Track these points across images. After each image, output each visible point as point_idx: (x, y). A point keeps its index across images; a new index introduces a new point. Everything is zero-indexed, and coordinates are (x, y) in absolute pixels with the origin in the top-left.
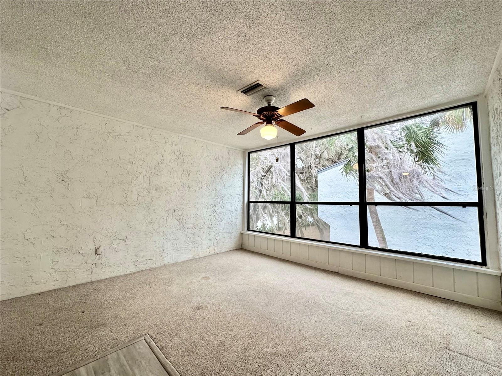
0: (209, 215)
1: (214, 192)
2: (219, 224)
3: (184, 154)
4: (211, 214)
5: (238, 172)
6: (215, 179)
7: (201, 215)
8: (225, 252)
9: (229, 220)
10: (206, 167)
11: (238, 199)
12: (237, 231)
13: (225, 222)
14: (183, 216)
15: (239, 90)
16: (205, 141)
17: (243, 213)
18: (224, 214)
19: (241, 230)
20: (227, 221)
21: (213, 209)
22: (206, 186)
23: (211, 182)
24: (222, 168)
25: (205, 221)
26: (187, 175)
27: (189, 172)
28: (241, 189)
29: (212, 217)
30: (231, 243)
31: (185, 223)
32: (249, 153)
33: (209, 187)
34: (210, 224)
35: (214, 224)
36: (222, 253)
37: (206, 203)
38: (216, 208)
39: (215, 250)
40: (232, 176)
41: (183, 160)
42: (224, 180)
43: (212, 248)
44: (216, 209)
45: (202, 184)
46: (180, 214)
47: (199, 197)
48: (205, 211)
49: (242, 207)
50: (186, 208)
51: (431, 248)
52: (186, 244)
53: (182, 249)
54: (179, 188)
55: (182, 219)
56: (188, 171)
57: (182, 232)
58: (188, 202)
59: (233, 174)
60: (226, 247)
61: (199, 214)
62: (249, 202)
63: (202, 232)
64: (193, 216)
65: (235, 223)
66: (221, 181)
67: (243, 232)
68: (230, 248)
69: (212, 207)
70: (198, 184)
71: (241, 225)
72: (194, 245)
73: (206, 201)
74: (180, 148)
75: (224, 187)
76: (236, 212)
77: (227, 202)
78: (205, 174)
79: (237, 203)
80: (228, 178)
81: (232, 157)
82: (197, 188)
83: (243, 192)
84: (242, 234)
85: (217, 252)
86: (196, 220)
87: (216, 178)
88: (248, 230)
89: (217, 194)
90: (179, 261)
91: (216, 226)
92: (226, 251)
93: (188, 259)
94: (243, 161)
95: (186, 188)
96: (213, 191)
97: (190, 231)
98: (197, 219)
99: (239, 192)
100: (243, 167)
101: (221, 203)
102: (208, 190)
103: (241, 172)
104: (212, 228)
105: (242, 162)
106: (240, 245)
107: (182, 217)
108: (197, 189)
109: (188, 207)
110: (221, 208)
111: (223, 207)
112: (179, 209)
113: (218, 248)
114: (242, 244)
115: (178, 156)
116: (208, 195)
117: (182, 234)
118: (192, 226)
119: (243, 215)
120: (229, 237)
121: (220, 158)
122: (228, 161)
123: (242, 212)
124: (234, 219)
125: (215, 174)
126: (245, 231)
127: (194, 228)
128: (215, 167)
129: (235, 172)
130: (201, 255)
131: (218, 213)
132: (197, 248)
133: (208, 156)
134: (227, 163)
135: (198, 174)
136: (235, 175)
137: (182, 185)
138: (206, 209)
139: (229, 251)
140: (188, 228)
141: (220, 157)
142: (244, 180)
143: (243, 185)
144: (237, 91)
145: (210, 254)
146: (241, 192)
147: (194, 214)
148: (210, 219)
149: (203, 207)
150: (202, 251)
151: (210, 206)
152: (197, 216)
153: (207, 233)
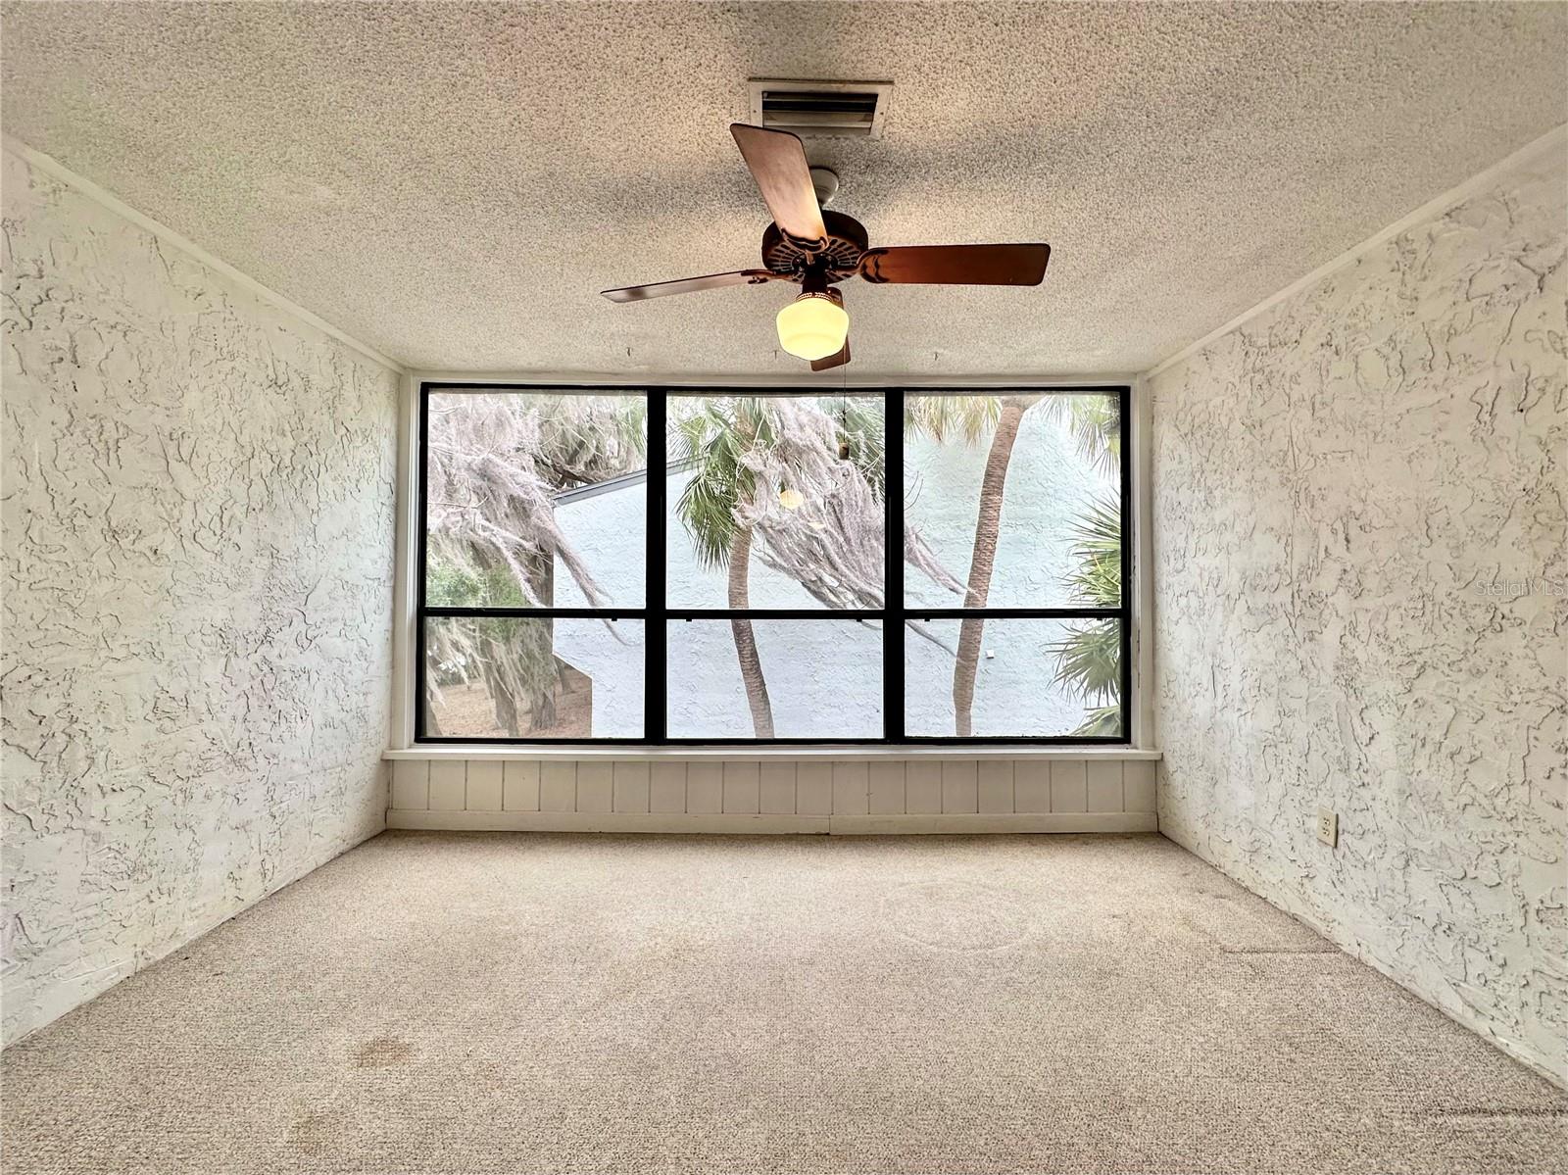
0: (235, 692)
1: (266, 562)
2: (287, 735)
3: (72, 308)
4: (246, 686)
5: (376, 466)
6: (271, 493)
7: (192, 698)
8: (316, 869)
9: (333, 706)
10: (220, 421)
11: (373, 599)
12: (369, 755)
13: (318, 719)
14: (73, 720)
15: (760, 79)
16: (217, 263)
17: (394, 665)
18: (314, 676)
19: (384, 744)
20: (324, 714)
21: (256, 657)
22: (218, 532)
23: (249, 510)
24: (306, 438)
25: (214, 729)
26: (100, 447)
27: (110, 433)
28: (387, 550)
29: (253, 701)
30: (343, 820)
31: (84, 765)
32: (426, 389)
33: (236, 538)
34: (245, 744)
35: (265, 738)
36: (306, 877)
37: (220, 624)
38: (276, 652)
39: (269, 874)
40: (347, 485)
41: (66, 345)
42: (313, 505)
43: (250, 873)
44: (272, 656)
45: (201, 516)
46: (47, 706)
47: (178, 590)
48: (212, 672)
49: (388, 635)
50: (96, 662)
51: (839, 712)
52: (95, 897)
53: (65, 933)
54: (35, 534)
55: (61, 739)
56: (109, 425)
57: (62, 822)
58: (107, 622)
59: (354, 476)
60: (322, 841)
61: (180, 695)
62: (423, 612)
63: (199, 794)
64: (138, 711)
65: (362, 718)
66: (298, 506)
67: (392, 755)
68: (339, 841)
69: (252, 647)
70: (176, 512)
71: (386, 722)
72: (152, 885)
73: (220, 617)
74: (46, 257)
75: (311, 542)
76: (365, 665)
77: (326, 615)
78: (215, 458)
79: (371, 617)
80: (332, 496)
81: (349, 393)
82: (169, 537)
83: (392, 565)
84: (387, 764)
85: (279, 881)
86: (161, 730)
87: (276, 487)
88: (421, 737)
89: (276, 572)
90: (41, 1020)
91: (275, 746)
92: (323, 860)
93: (107, 984)
94: (395, 420)
95: (94, 536)
96: (256, 559)
97: (117, 804)
98: (167, 723)
99: (378, 566)
100: (394, 448)
101: (299, 626)
102: (229, 552)
103: (387, 470)
104: (250, 763)
105: (389, 423)
106: (381, 818)
107: (59, 725)
108: (168, 547)
109: (103, 654)
110: (297, 651)
111: (306, 643)
112: (38, 679)
113: (281, 860)
114: (388, 809)
115: (27, 309)
116: (233, 580)
117: (59, 840)
118: (134, 770)
119: (393, 673)
120: (332, 792)
121: (296, 382)
122: (332, 408)
123: (386, 660)
124: (356, 700)
125: (271, 465)
126: (405, 747)
127: (148, 783)
128: (267, 424)
129: (363, 469)
130: (192, 929)
131: (287, 676)
132: (165, 898)
133: (233, 357)
134: (326, 417)
135: (172, 450)
136: (363, 484)
137: (66, 512)
138: (224, 660)
139: (336, 858)
140: (107, 788)
141: (293, 376)
142: (398, 508)
143: (393, 534)
144: (750, 79)
145: (241, 907)
146: (383, 569)
147: (149, 697)
148: (241, 712)
149: (205, 649)
150: (194, 905)
151: (240, 643)
152: (165, 704)
153: (224, 794)
